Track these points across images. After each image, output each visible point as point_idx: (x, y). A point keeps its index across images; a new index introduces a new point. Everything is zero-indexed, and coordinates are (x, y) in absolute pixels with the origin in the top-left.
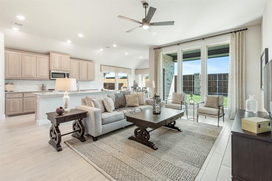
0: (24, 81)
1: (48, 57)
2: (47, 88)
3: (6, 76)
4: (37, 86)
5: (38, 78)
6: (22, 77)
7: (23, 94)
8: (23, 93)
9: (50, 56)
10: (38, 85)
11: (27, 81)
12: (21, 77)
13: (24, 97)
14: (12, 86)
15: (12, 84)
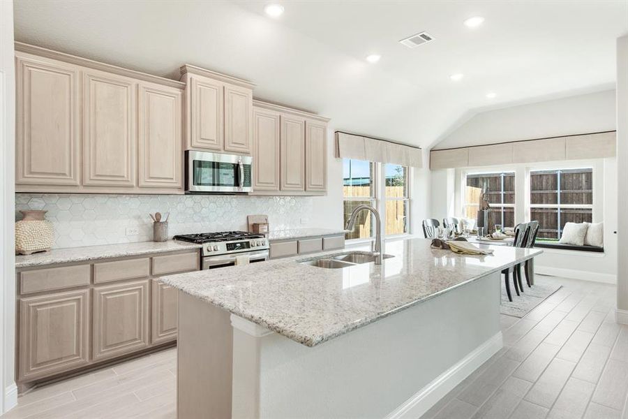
0: (88, 202)
1: (178, 92)
2: (172, 230)
3: (22, 180)
4: (136, 223)
5: (142, 187)
6: (82, 181)
7: (93, 266)
8: (92, 263)
9: (183, 88)
10: (139, 217)
11: (100, 199)
12: (78, 182)
13: (97, 280)
14: (42, 224)
15: (41, 215)
